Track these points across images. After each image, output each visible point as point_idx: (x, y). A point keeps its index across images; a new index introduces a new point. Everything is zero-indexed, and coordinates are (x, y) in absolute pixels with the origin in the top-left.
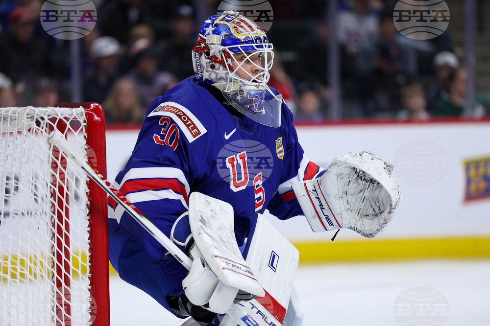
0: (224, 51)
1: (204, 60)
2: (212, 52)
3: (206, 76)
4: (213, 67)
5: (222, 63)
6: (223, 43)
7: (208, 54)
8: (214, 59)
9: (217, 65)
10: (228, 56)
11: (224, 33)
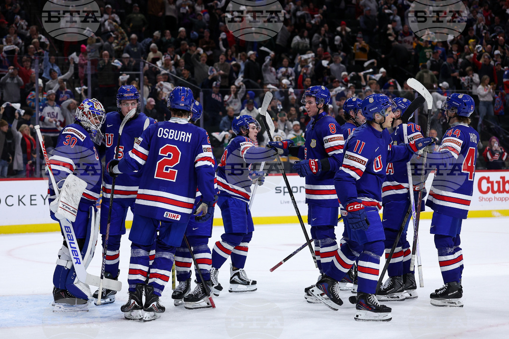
0: (89, 111)
1: (81, 112)
2: (84, 110)
3: (79, 118)
4: (83, 116)
5: (87, 115)
6: (90, 109)
7: (83, 110)
8: (84, 113)
9: (85, 116)
10: (90, 114)
11: (91, 105)
